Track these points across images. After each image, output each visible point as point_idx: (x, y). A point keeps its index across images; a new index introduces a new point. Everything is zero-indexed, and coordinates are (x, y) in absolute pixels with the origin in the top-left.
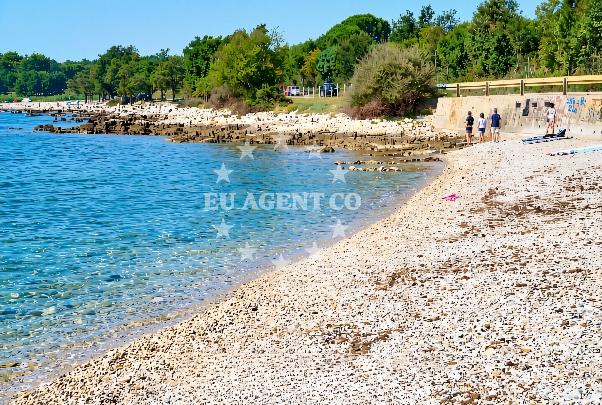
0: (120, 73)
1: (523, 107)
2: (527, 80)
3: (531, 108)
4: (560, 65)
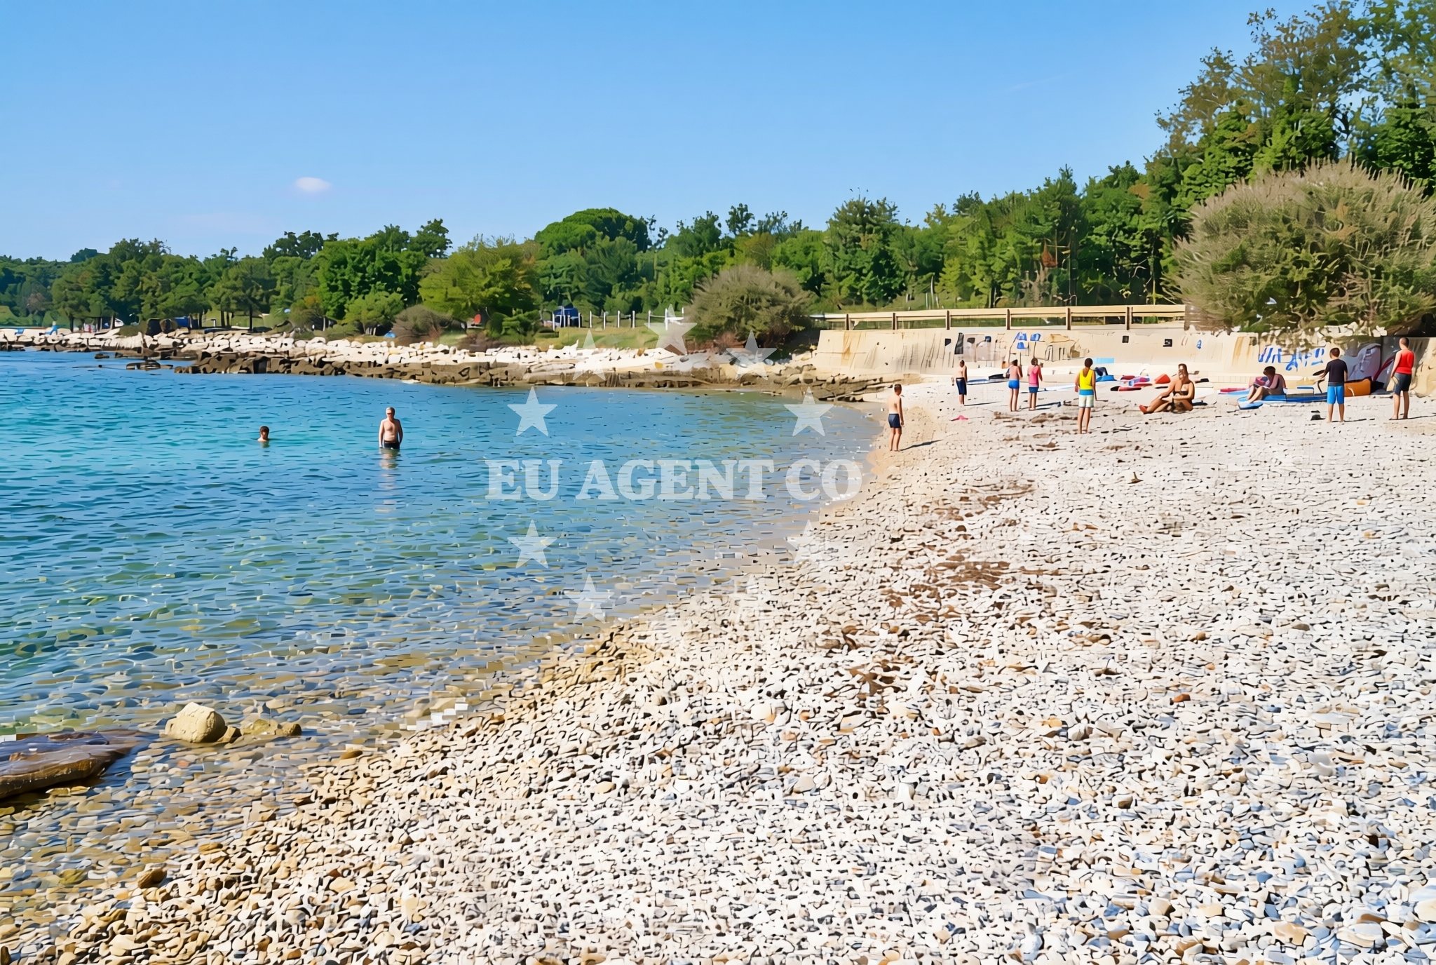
1: (954, 342)
2: (953, 312)
3: (966, 344)
4: (978, 293)
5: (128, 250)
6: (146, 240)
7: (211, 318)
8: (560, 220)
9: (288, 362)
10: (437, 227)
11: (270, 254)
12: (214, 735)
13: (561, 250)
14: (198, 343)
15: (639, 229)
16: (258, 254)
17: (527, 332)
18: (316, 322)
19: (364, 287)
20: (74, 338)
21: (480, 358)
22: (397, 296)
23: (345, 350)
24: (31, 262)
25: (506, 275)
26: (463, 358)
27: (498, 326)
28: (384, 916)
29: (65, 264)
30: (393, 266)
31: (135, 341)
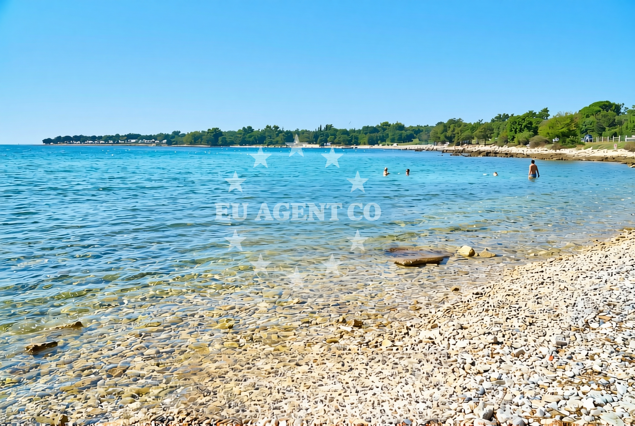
0: (456, 131)
5: (452, 122)
6: (457, 118)
7: (473, 141)
8: (588, 106)
9: (496, 153)
10: (546, 110)
11: (493, 121)
12: (472, 255)
13: (588, 116)
14: (470, 148)
15: (617, 109)
16: (489, 121)
17: (574, 144)
18: (506, 142)
19: (521, 130)
20: (435, 147)
21: (558, 151)
22: (531, 133)
23: (514, 150)
24: (425, 126)
25: (568, 125)
26: (553, 152)
27: (564, 141)
28: (524, 308)
29: (433, 127)
30: (531, 123)
31: (453, 148)
